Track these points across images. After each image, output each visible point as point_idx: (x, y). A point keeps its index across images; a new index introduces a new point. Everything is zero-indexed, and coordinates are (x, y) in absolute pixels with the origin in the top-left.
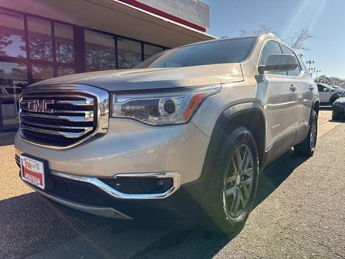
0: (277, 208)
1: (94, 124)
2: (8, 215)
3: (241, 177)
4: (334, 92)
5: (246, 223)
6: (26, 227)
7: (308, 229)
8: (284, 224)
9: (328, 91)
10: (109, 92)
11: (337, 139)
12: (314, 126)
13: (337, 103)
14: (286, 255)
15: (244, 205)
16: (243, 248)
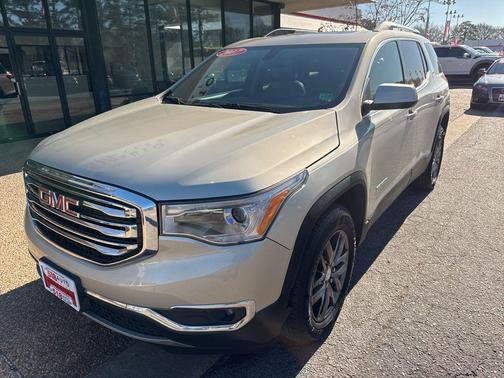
0: (377, 291)
1: (138, 241)
2: (30, 316)
3: (332, 270)
4: (478, 59)
5: (338, 320)
6: (58, 337)
7: (411, 328)
8: (383, 320)
9: (469, 57)
10: (157, 203)
11: (471, 153)
12: (438, 149)
13: (480, 84)
14: (382, 371)
15: (334, 301)
16: (331, 362)
